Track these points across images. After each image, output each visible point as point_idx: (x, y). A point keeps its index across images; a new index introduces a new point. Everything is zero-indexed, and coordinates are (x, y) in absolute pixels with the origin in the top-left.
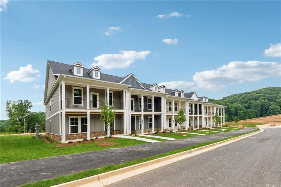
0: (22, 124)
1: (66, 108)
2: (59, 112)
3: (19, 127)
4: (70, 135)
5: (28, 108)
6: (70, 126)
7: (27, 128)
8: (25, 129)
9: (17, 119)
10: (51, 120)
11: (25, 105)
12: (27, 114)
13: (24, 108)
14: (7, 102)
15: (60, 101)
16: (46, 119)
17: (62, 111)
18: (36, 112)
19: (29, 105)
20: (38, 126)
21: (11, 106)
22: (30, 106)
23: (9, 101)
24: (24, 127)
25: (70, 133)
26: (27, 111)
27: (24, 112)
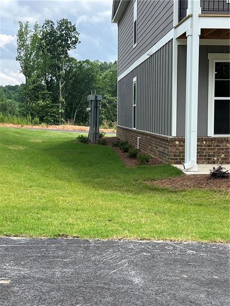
0: (55, 100)
1: (203, 10)
2: (172, 35)
3: (46, 106)
4: (212, 139)
5: (69, 47)
6: (212, 99)
7: (66, 111)
8: (61, 113)
9: (43, 83)
10: (135, 79)
11: (62, 35)
12: (65, 68)
13: (59, 46)
14: (19, 28)
16: (119, 79)
17: (185, 27)
18: (87, 62)
19: (71, 38)
20: (96, 101)
21: (28, 42)
22: (74, 39)
23: (24, 26)
24: (58, 106)
25: (211, 133)
26: (66, 57)
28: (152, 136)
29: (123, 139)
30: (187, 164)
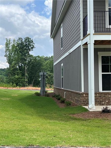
0: (23, 75)
1: (95, 31)
2: (80, 43)
3: (19, 78)
4: (101, 93)
5: (30, 50)
6: (100, 73)
7: (28, 80)
8: (26, 81)
9: (17, 67)
10: (62, 65)
11: (26, 45)
12: (28, 60)
13: (25, 50)
14: (6, 42)
15: (82, 20)
17: (86, 40)
18: (38, 57)
19: (31, 46)
20: (44, 75)
21: (10, 48)
22: (32, 46)
23: (8, 40)
24: (25, 78)
25: (101, 90)
26: (28, 54)
27: (25, 56)
28: (71, 92)
29: (57, 94)
30: (90, 106)
